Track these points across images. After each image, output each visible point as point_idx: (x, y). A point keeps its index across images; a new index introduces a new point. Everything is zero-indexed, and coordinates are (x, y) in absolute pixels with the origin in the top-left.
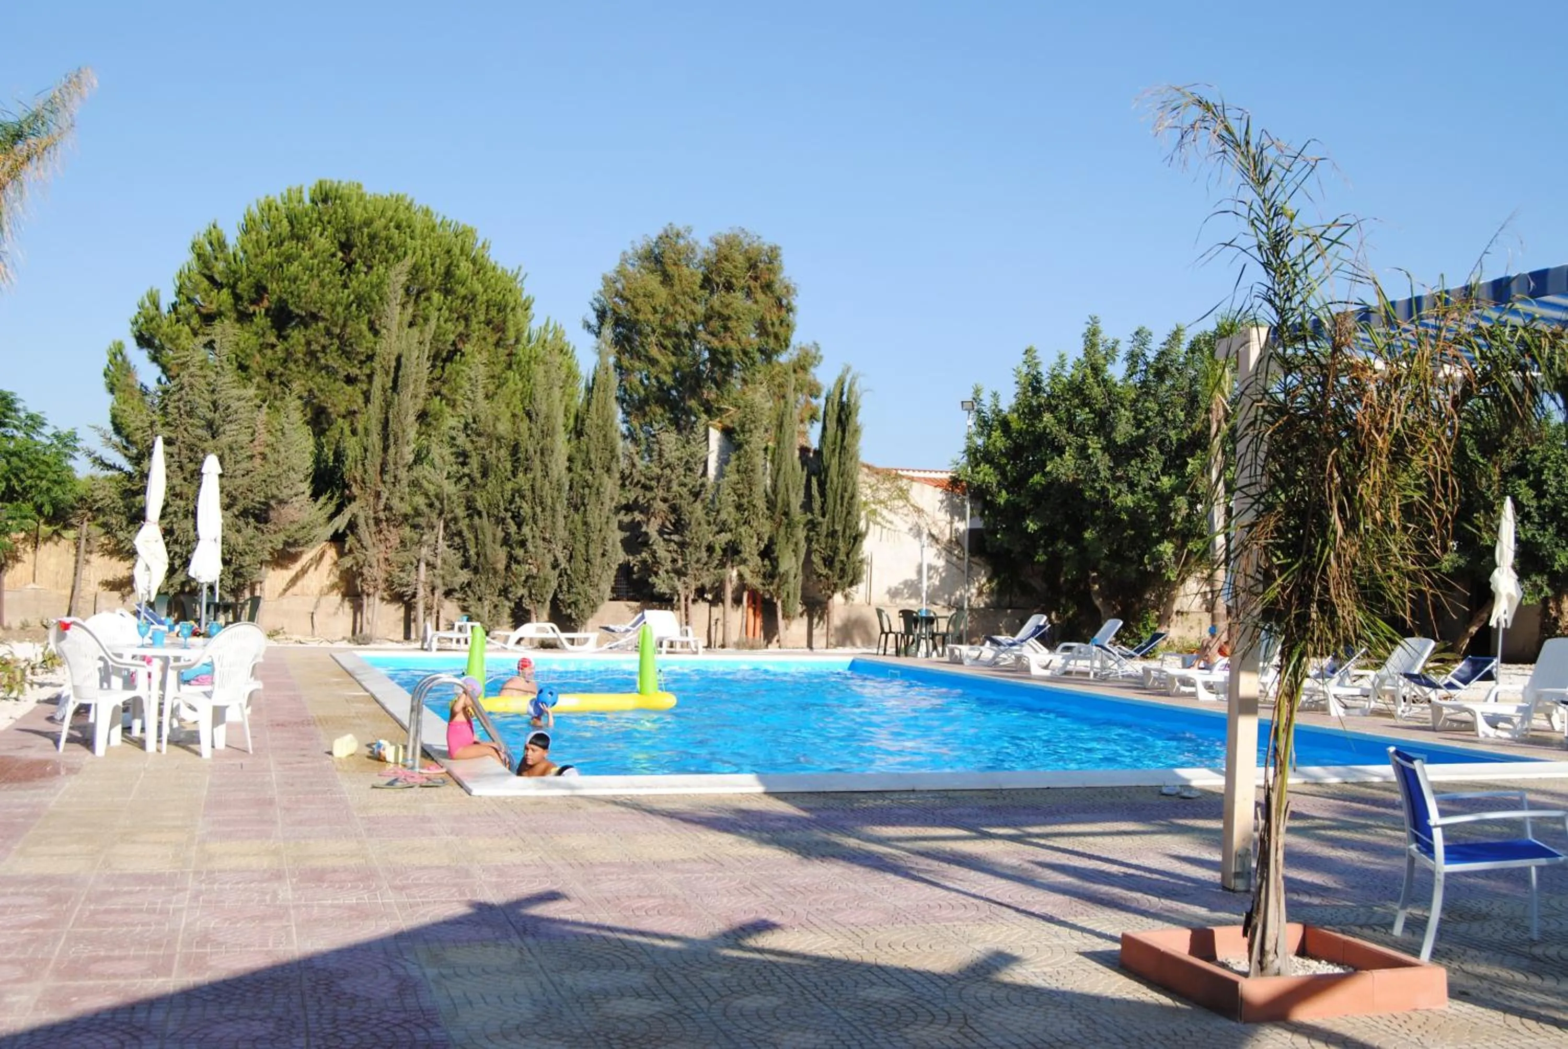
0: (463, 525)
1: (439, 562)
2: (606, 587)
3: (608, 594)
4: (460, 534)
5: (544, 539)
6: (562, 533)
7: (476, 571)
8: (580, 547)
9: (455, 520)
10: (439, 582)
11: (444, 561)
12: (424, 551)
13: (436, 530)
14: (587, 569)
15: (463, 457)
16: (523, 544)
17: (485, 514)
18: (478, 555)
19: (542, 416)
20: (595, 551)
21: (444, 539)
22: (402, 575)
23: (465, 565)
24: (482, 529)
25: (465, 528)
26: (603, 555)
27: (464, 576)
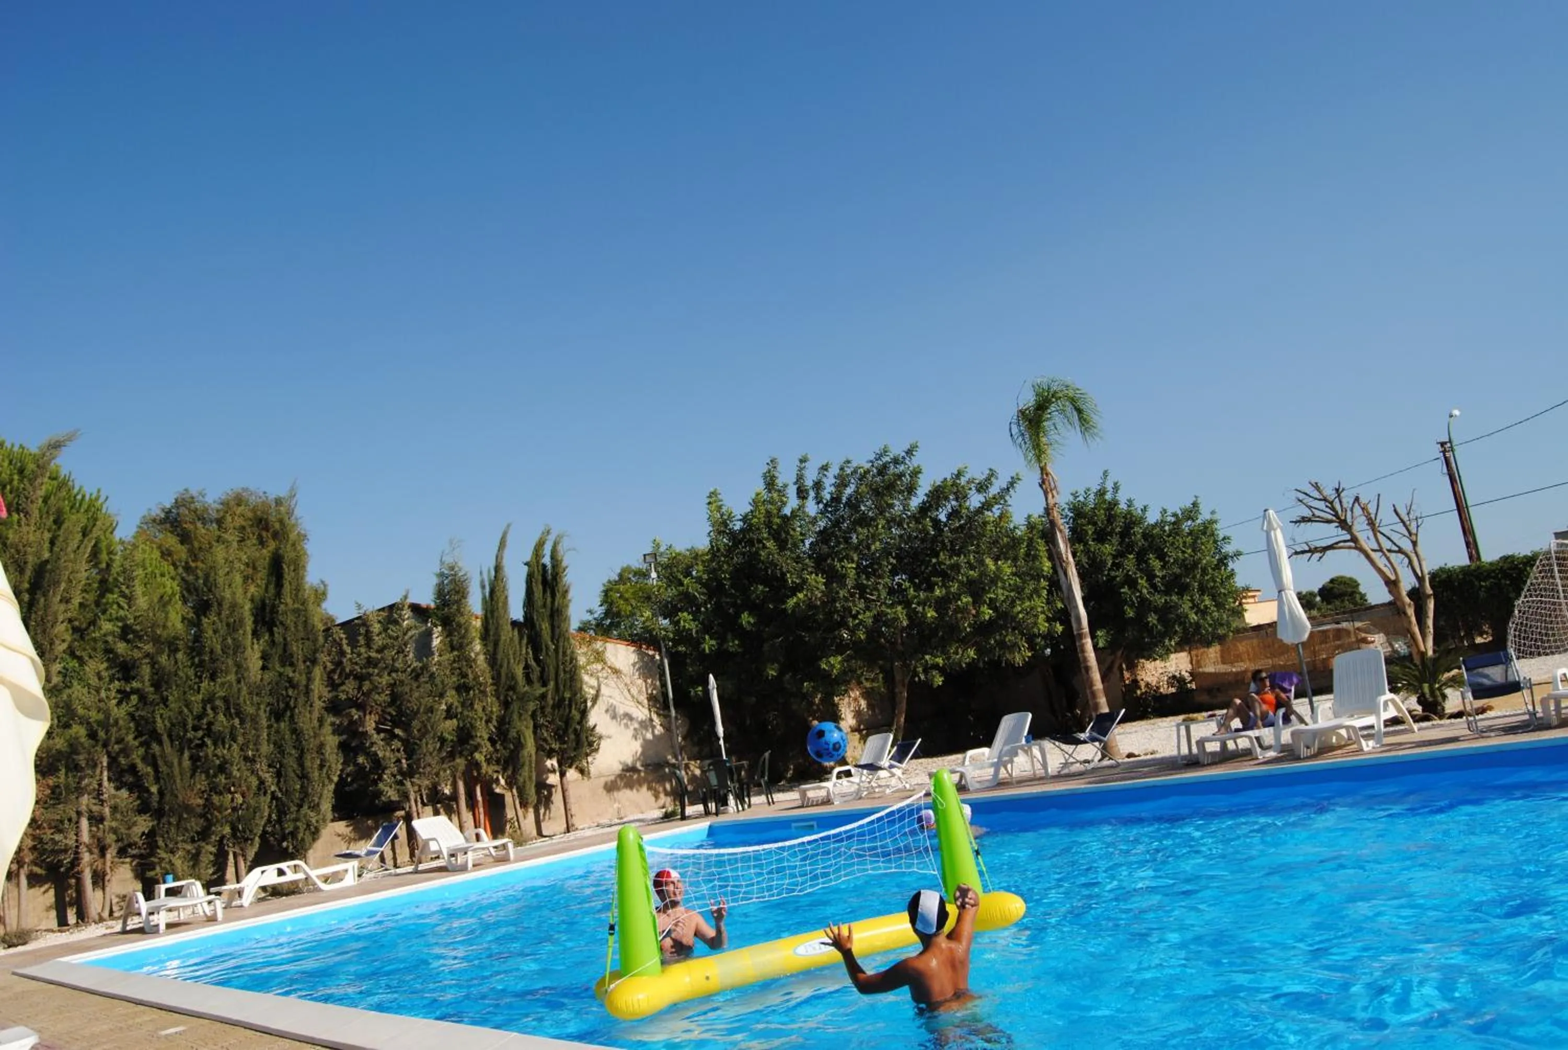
0: (136, 757)
1: (107, 811)
2: (326, 806)
3: (330, 815)
4: (133, 768)
5: (246, 759)
6: (266, 748)
7: (159, 814)
8: (291, 762)
9: (125, 752)
10: (110, 838)
11: (114, 809)
12: (85, 800)
13: (98, 771)
14: (302, 787)
15: (126, 670)
16: (222, 769)
17: (165, 738)
18: (161, 793)
19: (226, 606)
20: (311, 763)
21: (109, 779)
22: (57, 837)
23: (143, 809)
24: (163, 756)
25: (138, 762)
26: (321, 766)
27: (143, 824)
